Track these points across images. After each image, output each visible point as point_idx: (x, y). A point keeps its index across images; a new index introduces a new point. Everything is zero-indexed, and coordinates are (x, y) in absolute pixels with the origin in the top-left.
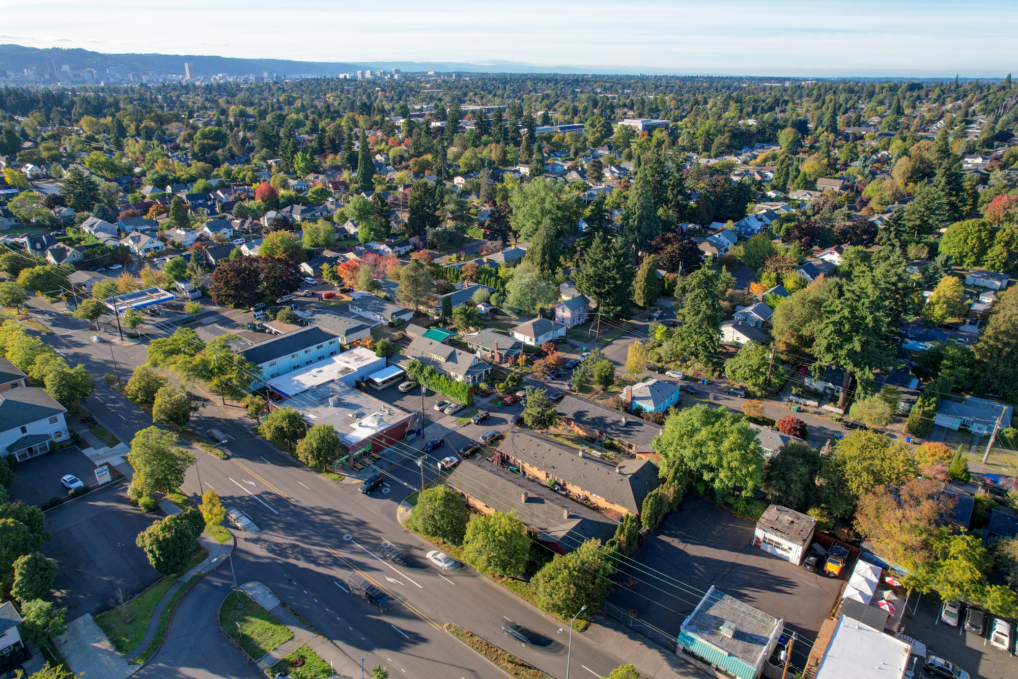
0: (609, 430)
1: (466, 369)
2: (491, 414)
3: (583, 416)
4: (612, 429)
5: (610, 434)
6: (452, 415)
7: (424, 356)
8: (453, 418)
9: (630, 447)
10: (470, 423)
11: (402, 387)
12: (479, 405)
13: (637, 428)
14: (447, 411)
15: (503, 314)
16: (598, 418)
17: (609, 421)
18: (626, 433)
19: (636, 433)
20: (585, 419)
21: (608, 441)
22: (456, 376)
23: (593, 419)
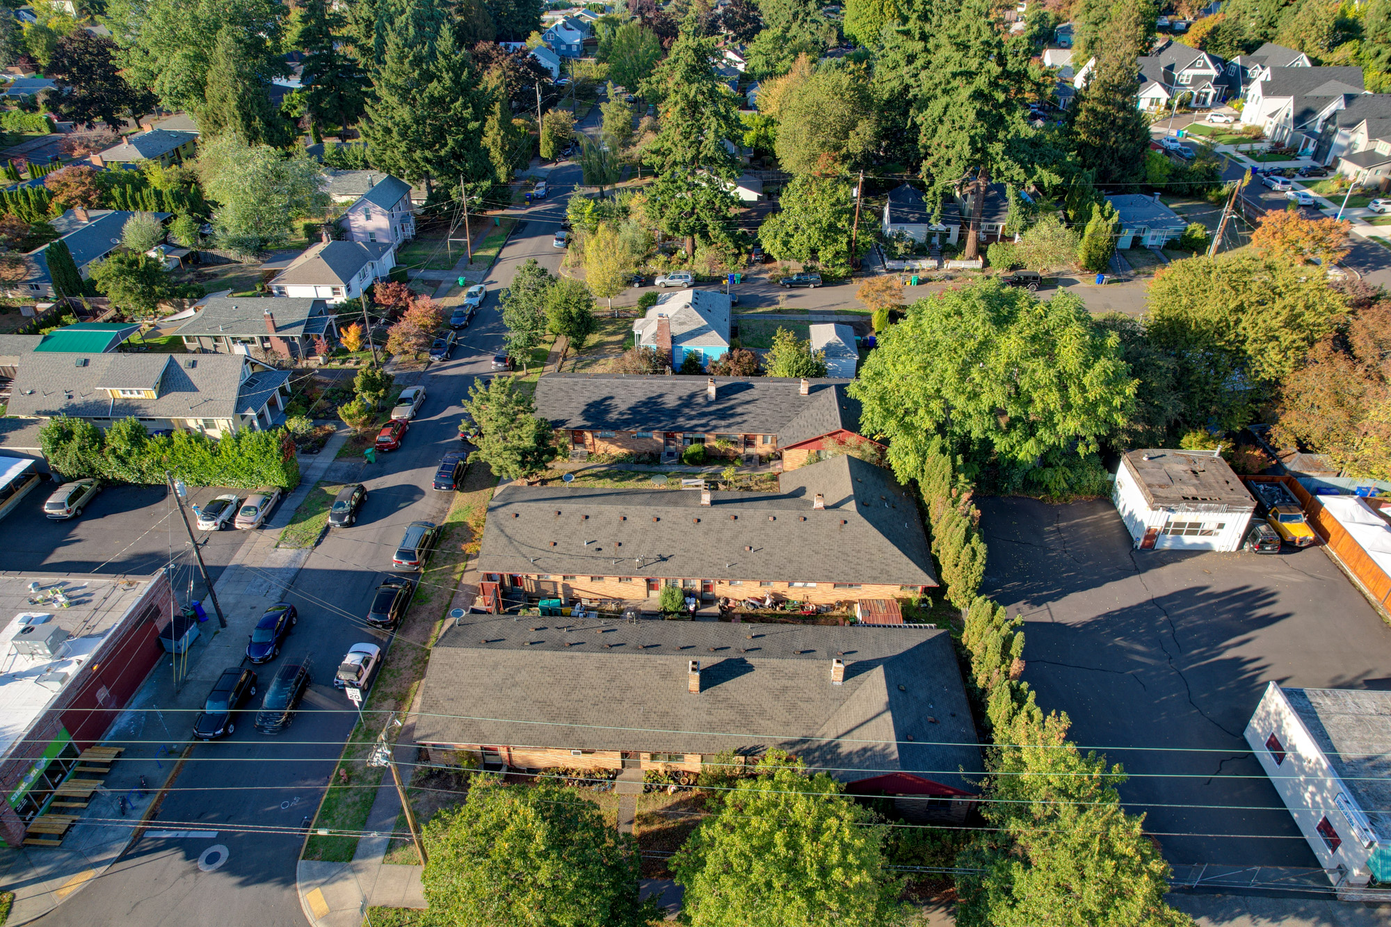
0: (681, 421)
1: (233, 395)
2: (370, 485)
3: (607, 411)
4: (691, 418)
5: (692, 429)
6: (262, 527)
7: (78, 400)
8: (273, 534)
9: (749, 442)
10: (327, 529)
11: (55, 504)
12: (315, 475)
13: (742, 396)
14: (241, 522)
15: (219, 261)
16: (644, 404)
17: (671, 401)
18: (723, 415)
19: (749, 407)
20: (613, 416)
21: (693, 448)
22: (209, 424)
23: (633, 410)
